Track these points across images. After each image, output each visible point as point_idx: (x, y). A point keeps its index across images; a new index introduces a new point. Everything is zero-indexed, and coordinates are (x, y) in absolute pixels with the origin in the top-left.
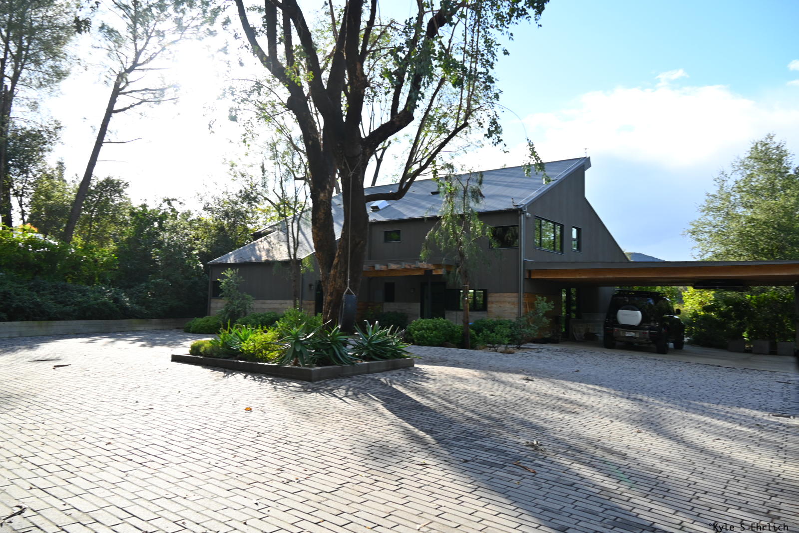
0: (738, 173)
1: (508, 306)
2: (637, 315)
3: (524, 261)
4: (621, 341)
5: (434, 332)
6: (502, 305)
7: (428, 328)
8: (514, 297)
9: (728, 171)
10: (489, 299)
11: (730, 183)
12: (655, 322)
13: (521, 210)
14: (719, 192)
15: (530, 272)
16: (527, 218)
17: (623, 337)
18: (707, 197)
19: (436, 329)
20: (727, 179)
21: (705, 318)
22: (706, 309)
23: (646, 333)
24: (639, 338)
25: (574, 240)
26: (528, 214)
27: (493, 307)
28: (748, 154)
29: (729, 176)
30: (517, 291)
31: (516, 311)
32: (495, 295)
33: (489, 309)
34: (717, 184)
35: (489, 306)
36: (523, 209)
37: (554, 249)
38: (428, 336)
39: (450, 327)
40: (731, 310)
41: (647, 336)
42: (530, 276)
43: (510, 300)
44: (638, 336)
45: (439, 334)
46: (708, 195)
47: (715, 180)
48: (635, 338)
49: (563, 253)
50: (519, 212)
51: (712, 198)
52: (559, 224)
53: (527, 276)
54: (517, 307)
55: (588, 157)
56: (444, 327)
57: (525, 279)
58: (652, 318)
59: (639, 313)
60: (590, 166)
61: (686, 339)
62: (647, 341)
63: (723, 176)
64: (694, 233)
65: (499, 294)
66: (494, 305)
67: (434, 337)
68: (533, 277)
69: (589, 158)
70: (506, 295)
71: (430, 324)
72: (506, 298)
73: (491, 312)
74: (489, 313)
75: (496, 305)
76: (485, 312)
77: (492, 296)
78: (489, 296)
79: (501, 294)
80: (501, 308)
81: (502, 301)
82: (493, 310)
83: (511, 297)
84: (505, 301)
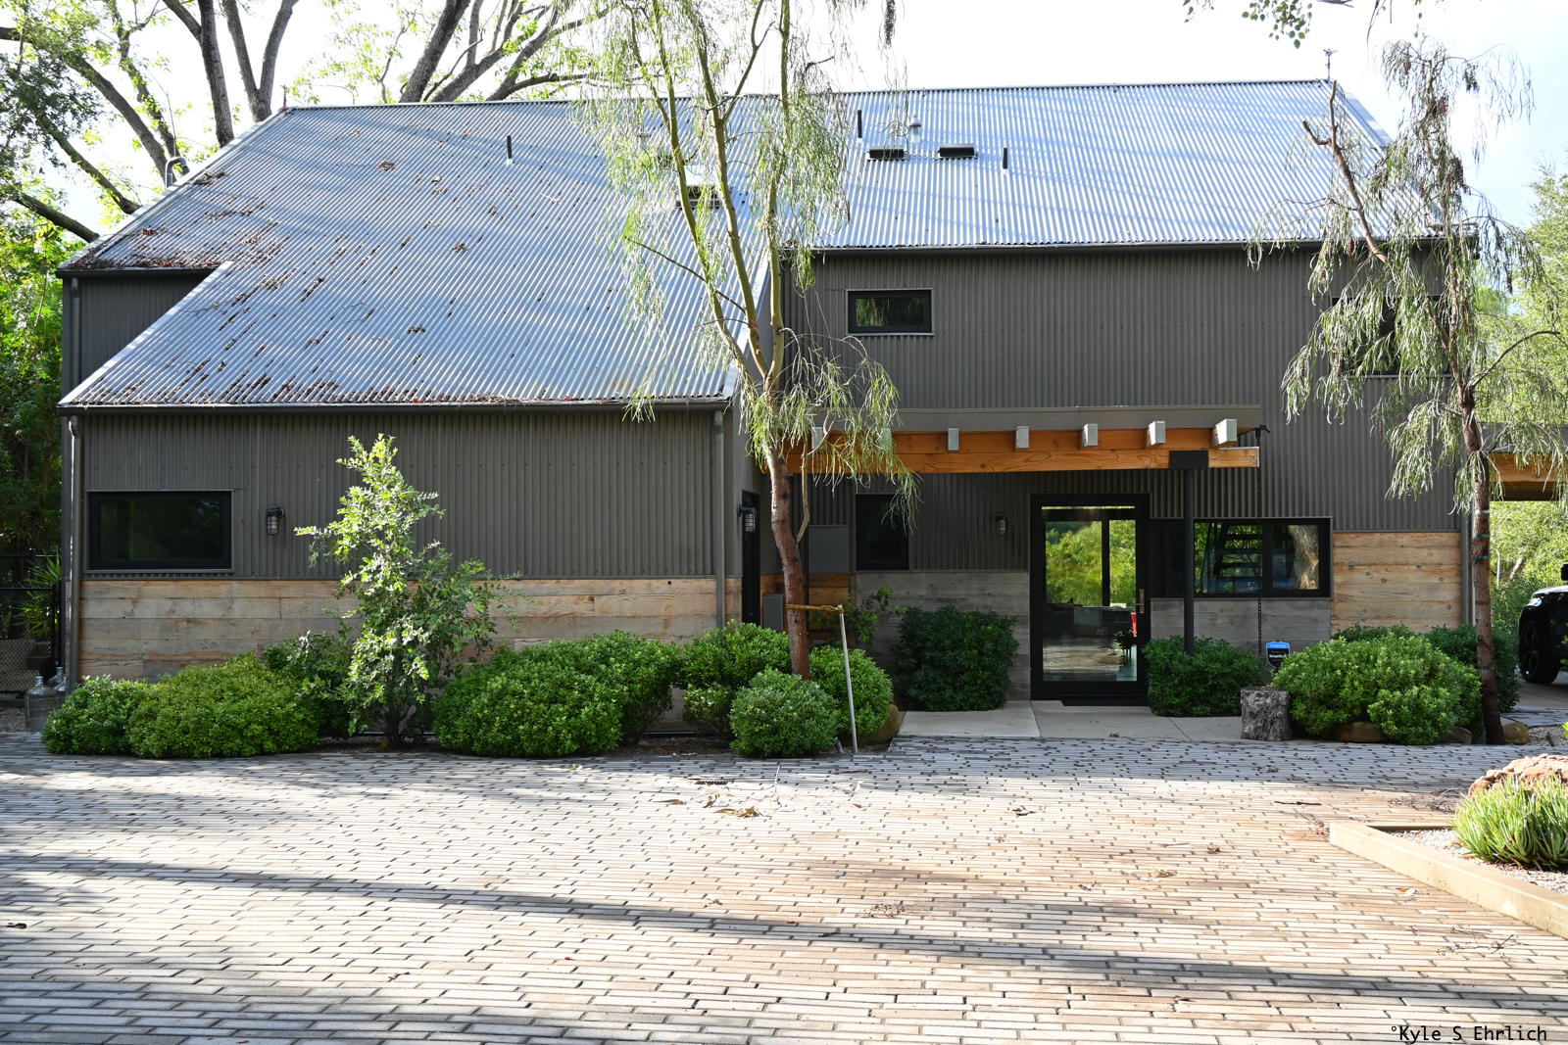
1: (1414, 577)
6: (1388, 576)
8: (1443, 546)
10: (1338, 555)
27: (1355, 584)
30: (1454, 526)
32: (1363, 539)
33: (1336, 591)
35: (1337, 578)
65: (1377, 537)
66: (1358, 576)
70: (1405, 539)
72: (1409, 552)
73: (1344, 599)
74: (1339, 606)
75: (1365, 577)
76: (1321, 601)
77: (1352, 543)
78: (1337, 544)
79: (1386, 537)
80: (1388, 585)
81: (1390, 561)
82: (1353, 592)
83: (1429, 548)
84: (1400, 560)
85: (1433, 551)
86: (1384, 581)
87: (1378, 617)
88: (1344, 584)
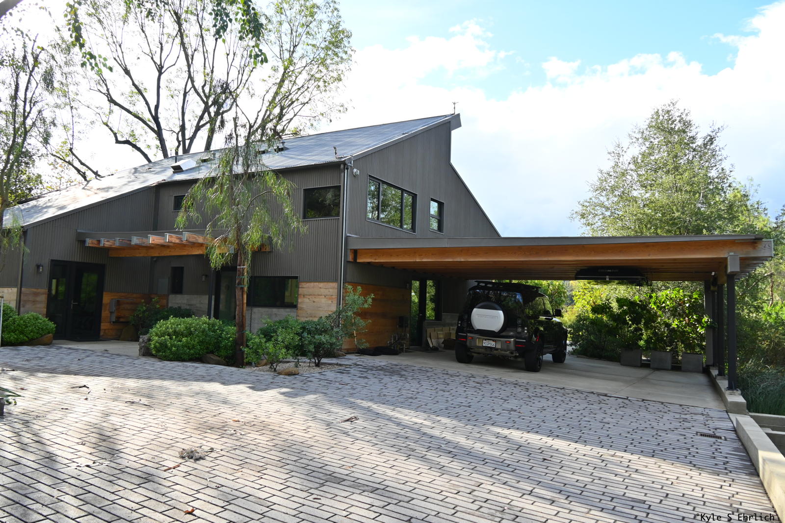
0: (636, 145)
1: (323, 300)
2: (498, 317)
3: (347, 237)
4: (479, 353)
5: (184, 339)
6: (315, 300)
7: (176, 333)
8: (334, 288)
9: (625, 143)
10: (301, 291)
11: (627, 158)
12: (523, 328)
13: (344, 163)
14: (614, 167)
15: (355, 252)
16: (355, 176)
17: (479, 347)
18: (600, 175)
19: (191, 333)
20: (623, 153)
21: (593, 322)
22: (596, 309)
23: (510, 342)
24: (501, 350)
25: (433, 217)
26: (355, 170)
27: (304, 303)
28: (648, 122)
29: (625, 150)
30: (335, 281)
31: (334, 308)
32: (308, 284)
33: (299, 305)
34: (611, 158)
35: (300, 300)
36: (347, 162)
37: (401, 226)
38: (172, 345)
39: (214, 331)
40: (625, 313)
41: (512, 347)
42: (355, 258)
43: (326, 292)
44: (499, 346)
45: (192, 342)
46: (601, 172)
47: (610, 153)
48: (497, 349)
49: (414, 232)
50: (342, 166)
51: (606, 175)
52: (409, 193)
53: (350, 258)
54: (335, 302)
55: (456, 114)
56: (204, 331)
57: (347, 262)
58: (519, 321)
59: (501, 313)
60: (459, 125)
61: (569, 349)
62: (512, 353)
63: (618, 149)
64: (583, 216)
65: (312, 284)
66: (306, 300)
67: (183, 346)
68: (358, 261)
69: (459, 115)
70: (321, 285)
71: (182, 327)
72: (322, 290)
73: (302, 309)
74: (299, 311)
75: (308, 300)
76: (294, 310)
77: (305, 286)
78: (300, 286)
79: (315, 284)
80: (315, 304)
81: (316, 294)
82: (304, 306)
83: (328, 288)
84: (320, 294)
85: (331, 290)
86: (314, 302)
87: (311, 317)
88: (301, 303)
